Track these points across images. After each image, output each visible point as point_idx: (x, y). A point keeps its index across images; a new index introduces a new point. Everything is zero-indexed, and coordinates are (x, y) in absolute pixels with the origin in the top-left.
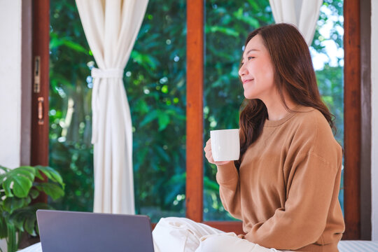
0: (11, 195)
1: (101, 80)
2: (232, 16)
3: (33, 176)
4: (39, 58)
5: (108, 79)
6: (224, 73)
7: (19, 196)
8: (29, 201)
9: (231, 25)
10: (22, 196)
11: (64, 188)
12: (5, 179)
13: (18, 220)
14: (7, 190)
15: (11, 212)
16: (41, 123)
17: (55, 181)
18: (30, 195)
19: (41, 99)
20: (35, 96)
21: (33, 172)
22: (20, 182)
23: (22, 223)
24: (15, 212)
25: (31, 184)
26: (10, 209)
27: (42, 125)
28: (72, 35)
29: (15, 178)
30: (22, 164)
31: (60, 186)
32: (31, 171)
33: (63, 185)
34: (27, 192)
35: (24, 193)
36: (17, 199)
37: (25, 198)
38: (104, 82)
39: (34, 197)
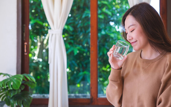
0: (11, 89)
1: (52, 35)
2: (101, 10)
3: (22, 79)
4: (25, 25)
5: (55, 34)
7: (15, 89)
8: (20, 91)
10: (17, 89)
13: (15, 100)
14: (9, 86)
15: (11, 96)
16: (26, 54)
17: (32, 81)
18: (20, 88)
19: (26, 43)
20: (23, 42)
22: (15, 82)
23: (16, 102)
24: (13, 97)
25: (21, 83)
26: (11, 95)
27: (26, 55)
29: (13, 80)
30: (17, 73)
32: (21, 77)
33: (36, 83)
34: (19, 87)
35: (17, 87)
36: (14, 90)
37: (18, 90)
38: (54, 36)
39: (22, 89)
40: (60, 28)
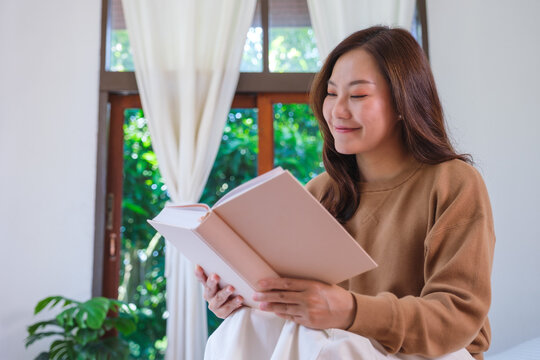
0: (84, 326)
3: (106, 307)
4: (112, 195)
7: (93, 327)
8: (102, 333)
10: (96, 328)
12: (77, 311)
13: (91, 353)
14: (80, 322)
15: (84, 343)
16: (113, 259)
18: (103, 327)
19: (113, 236)
20: (107, 234)
21: (106, 304)
22: (93, 313)
24: (88, 345)
25: (104, 315)
26: (83, 340)
27: (114, 261)
29: (88, 309)
30: (94, 294)
32: (104, 303)
34: (100, 323)
35: (97, 324)
36: (90, 330)
37: (99, 330)
39: (108, 329)
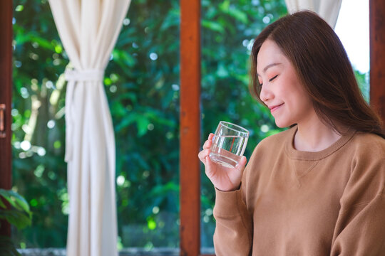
1: (76, 83)
2: (217, 8)
5: (85, 83)
6: (208, 72)
9: (215, 19)
11: (31, 217)
16: (3, 135)
19: (3, 106)
27: (4, 138)
28: (38, 29)
31: (27, 214)
38: (80, 86)
40: (98, 66)
